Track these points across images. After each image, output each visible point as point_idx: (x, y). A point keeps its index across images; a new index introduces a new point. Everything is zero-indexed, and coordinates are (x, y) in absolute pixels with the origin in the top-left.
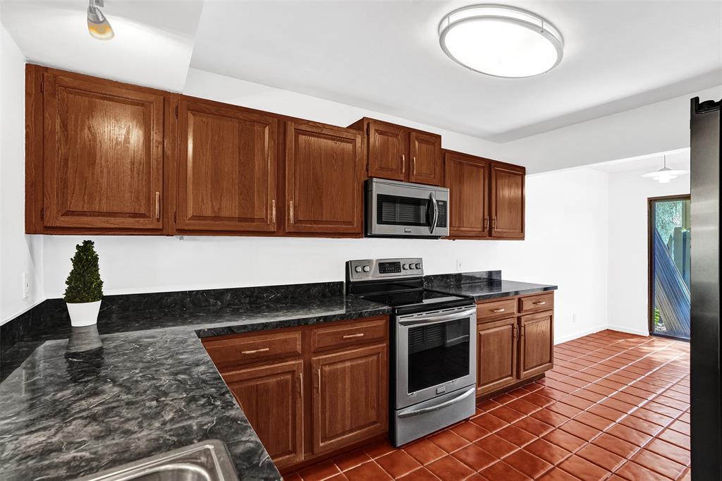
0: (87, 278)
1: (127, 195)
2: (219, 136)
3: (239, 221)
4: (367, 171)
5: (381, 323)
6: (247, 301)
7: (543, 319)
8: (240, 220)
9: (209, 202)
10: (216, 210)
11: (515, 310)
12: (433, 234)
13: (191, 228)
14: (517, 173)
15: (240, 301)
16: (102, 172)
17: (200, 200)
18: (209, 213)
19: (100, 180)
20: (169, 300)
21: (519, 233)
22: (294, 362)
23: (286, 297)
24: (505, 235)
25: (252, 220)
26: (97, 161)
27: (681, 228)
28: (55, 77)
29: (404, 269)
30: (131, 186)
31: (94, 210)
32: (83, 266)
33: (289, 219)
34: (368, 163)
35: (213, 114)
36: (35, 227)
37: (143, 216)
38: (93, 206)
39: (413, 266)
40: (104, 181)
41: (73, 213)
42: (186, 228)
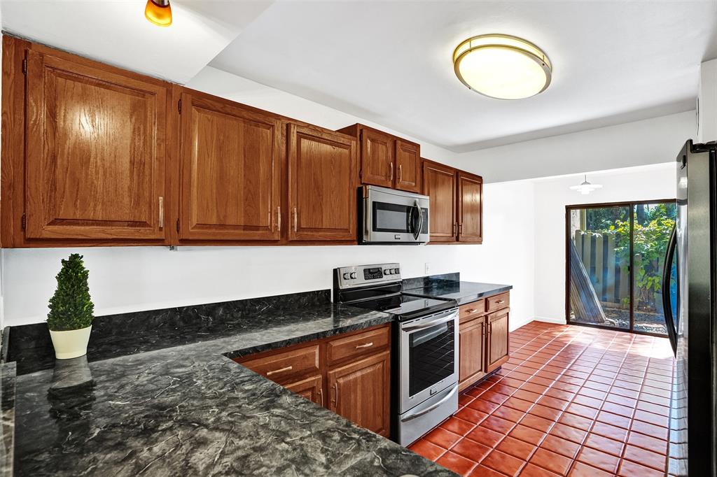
0: (78, 300)
1: (126, 200)
2: (224, 136)
3: (244, 230)
4: (361, 177)
5: (385, 331)
6: (239, 315)
7: (502, 316)
8: (246, 228)
9: (215, 208)
10: (222, 218)
11: (483, 309)
12: (418, 240)
13: (196, 237)
14: (476, 181)
15: (232, 315)
16: (97, 173)
17: (206, 205)
18: (214, 221)
19: (95, 182)
20: (157, 319)
21: (477, 237)
22: (313, 378)
23: (278, 309)
24: (468, 240)
25: (257, 228)
26: (92, 159)
27: (580, 231)
28: (42, 55)
29: (385, 274)
30: (130, 189)
31: (87, 218)
32: (73, 286)
33: (293, 227)
34: (361, 170)
35: (219, 112)
36: (14, 239)
37: (143, 224)
38: (86, 212)
39: (393, 272)
40: (100, 183)
41: (62, 222)
42: (190, 238)
